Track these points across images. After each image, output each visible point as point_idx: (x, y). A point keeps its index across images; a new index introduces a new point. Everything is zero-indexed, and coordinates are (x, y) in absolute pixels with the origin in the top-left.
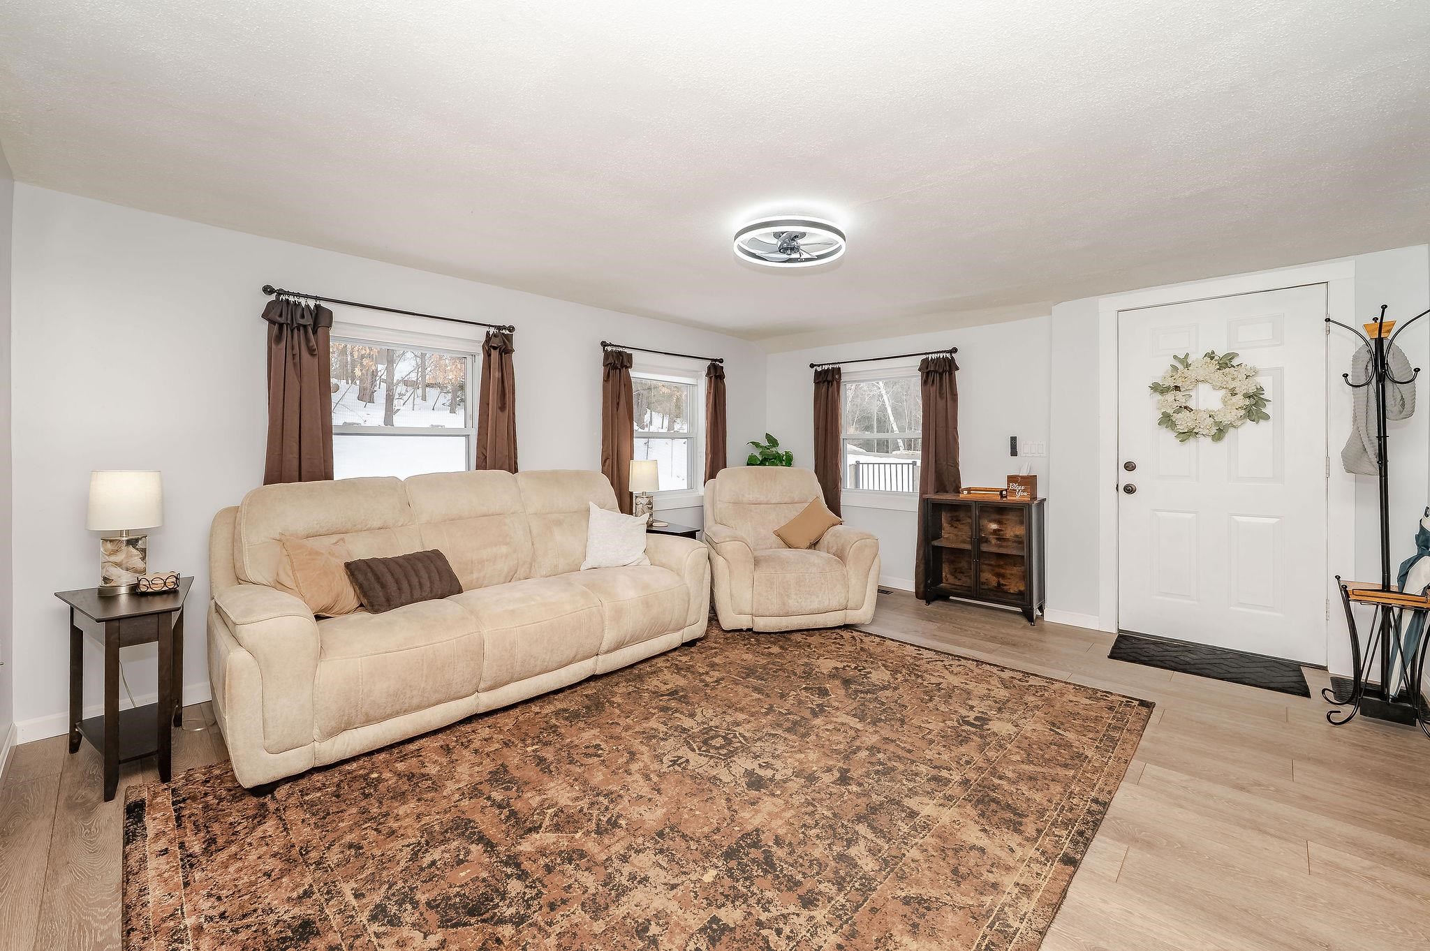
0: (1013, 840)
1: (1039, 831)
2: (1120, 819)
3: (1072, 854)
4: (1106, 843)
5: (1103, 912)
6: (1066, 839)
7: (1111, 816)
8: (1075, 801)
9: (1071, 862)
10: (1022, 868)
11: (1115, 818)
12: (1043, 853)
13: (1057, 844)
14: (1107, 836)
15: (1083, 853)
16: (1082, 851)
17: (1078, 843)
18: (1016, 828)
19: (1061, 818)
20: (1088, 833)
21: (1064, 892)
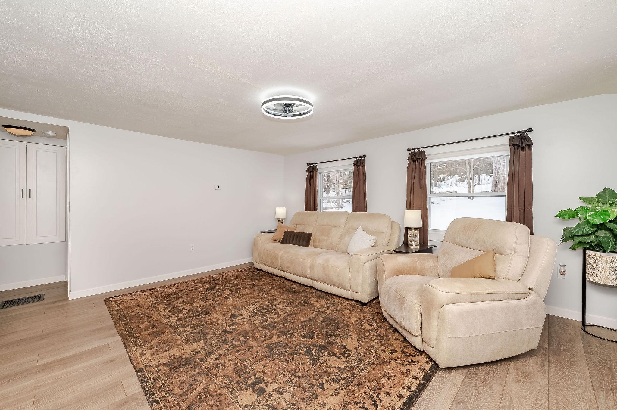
0: (162, 361)
1: (160, 370)
2: (140, 406)
3: (142, 373)
4: (136, 390)
5: (119, 369)
6: (149, 376)
7: (145, 403)
8: (164, 393)
9: (139, 372)
10: (150, 358)
11: (143, 404)
12: (150, 365)
13: (149, 372)
14: (138, 393)
15: (139, 377)
16: (140, 377)
17: (144, 378)
18: (167, 365)
19: (159, 381)
20: (144, 384)
21: (132, 363)
